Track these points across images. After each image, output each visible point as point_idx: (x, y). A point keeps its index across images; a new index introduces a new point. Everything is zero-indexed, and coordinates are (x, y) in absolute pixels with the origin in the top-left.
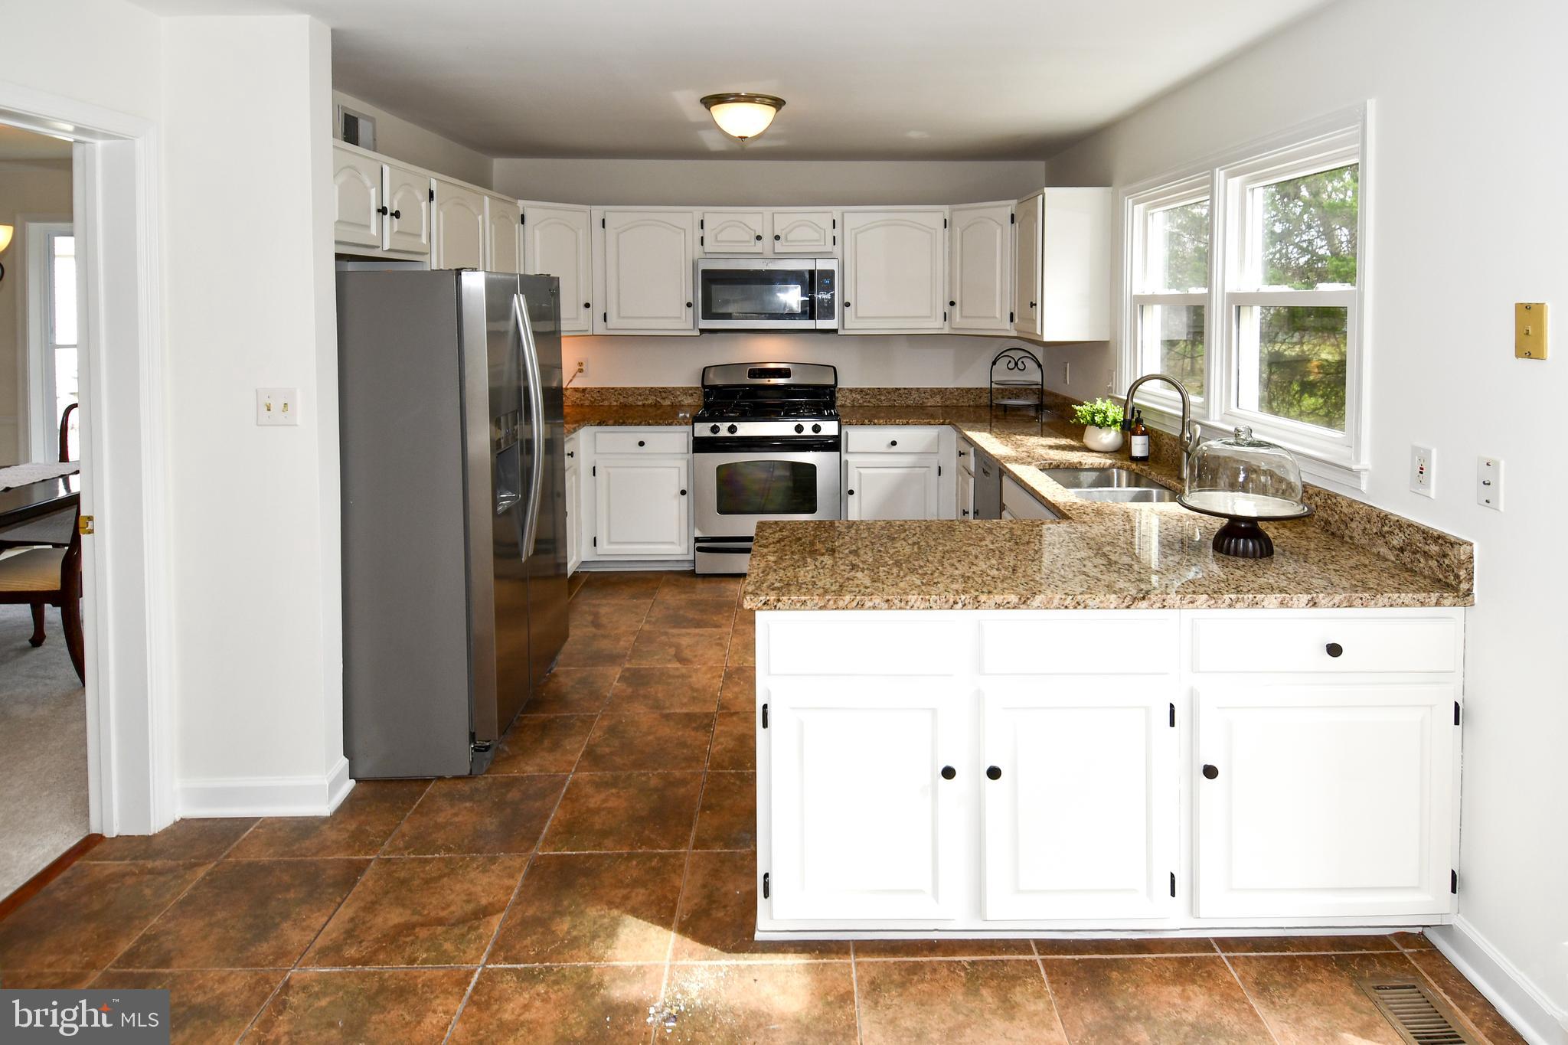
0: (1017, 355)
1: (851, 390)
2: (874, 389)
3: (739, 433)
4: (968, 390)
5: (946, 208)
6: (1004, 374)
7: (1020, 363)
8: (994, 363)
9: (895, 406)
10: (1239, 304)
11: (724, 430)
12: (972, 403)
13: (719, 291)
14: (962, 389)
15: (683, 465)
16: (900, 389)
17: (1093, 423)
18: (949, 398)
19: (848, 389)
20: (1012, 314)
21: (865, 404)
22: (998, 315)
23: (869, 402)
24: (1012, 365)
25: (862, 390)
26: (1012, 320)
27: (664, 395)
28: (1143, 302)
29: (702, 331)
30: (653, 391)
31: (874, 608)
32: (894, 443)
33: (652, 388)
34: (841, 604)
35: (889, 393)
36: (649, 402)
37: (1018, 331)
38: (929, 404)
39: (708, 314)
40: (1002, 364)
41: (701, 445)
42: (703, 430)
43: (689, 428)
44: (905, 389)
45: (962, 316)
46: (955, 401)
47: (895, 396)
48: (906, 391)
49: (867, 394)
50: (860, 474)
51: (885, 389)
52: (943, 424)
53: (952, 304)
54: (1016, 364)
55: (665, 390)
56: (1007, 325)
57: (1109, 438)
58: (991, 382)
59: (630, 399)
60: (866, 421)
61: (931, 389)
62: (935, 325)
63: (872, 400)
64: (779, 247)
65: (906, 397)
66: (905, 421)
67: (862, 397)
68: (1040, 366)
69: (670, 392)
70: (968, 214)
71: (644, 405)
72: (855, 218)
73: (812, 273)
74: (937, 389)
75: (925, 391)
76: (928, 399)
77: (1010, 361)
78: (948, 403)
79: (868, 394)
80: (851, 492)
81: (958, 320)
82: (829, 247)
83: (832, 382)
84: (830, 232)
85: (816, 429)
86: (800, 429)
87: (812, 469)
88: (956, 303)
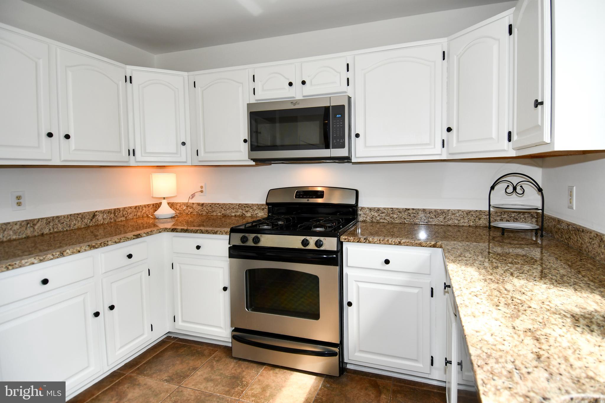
0: (515, 180)
1: (371, 209)
2: (388, 209)
4: (469, 213)
5: (444, 40)
7: (518, 188)
8: (492, 188)
9: (405, 223)
11: (250, 240)
12: (472, 224)
15: (226, 267)
16: (409, 209)
18: (451, 219)
19: (368, 208)
20: (510, 134)
21: (381, 221)
22: (494, 135)
23: (384, 219)
24: (510, 189)
25: (379, 210)
26: (510, 140)
27: (247, 209)
30: (240, 206)
32: (387, 262)
33: (240, 204)
35: (400, 212)
36: (238, 214)
37: (519, 150)
38: (434, 223)
40: (501, 187)
42: (236, 239)
43: (228, 237)
44: (413, 209)
45: (461, 141)
46: (456, 222)
47: (405, 215)
48: (414, 211)
49: (382, 213)
50: (358, 287)
51: (397, 209)
53: (449, 130)
54: (515, 188)
55: (247, 206)
56: (505, 142)
58: (490, 205)
59: (228, 212)
60: (363, 239)
61: (436, 211)
62: (436, 151)
63: (387, 218)
64: (305, 90)
65: (415, 217)
66: (397, 241)
67: (379, 215)
68: (540, 190)
69: (250, 207)
70: (465, 39)
71: (235, 216)
73: (326, 110)
74: (440, 210)
76: (432, 218)
77: (508, 186)
78: (450, 223)
79: (384, 213)
80: (350, 304)
81: (455, 145)
82: (344, 87)
83: (353, 202)
84: (345, 75)
85: (318, 244)
86: (305, 243)
87: (314, 280)
88: (454, 129)
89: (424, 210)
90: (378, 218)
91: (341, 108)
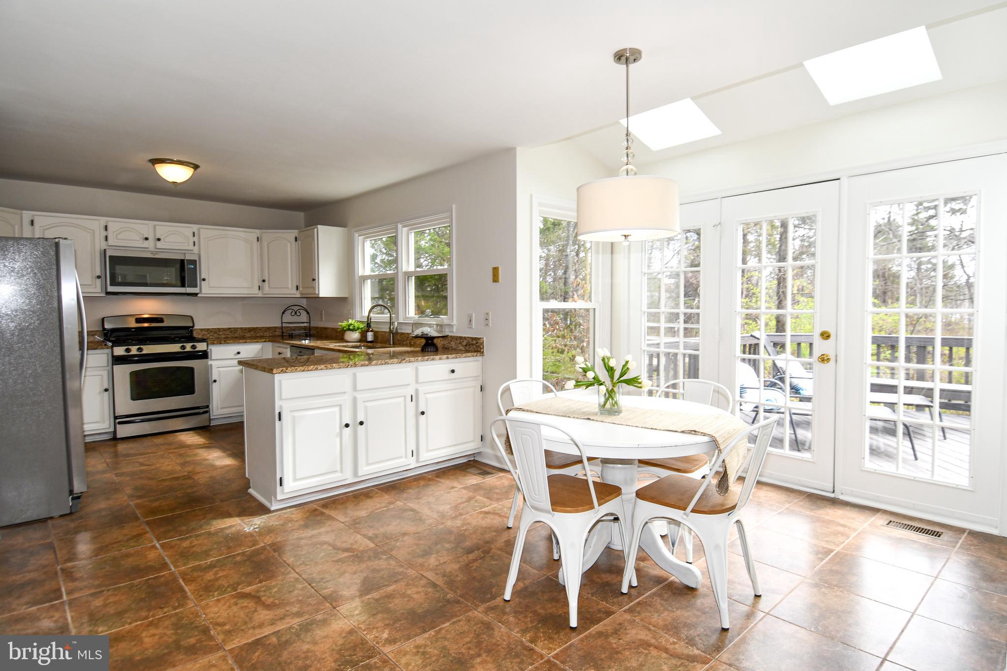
0: (296, 308)
1: (202, 330)
3: (144, 352)
4: (269, 328)
5: (258, 231)
6: (288, 318)
7: (298, 312)
8: (283, 313)
9: (228, 337)
10: (408, 275)
11: (134, 350)
12: (271, 335)
13: (119, 269)
14: (266, 328)
15: (105, 374)
17: (349, 329)
18: (259, 332)
19: (200, 329)
20: (297, 286)
22: (290, 287)
24: (293, 314)
25: (208, 330)
26: (297, 289)
28: (364, 279)
29: (108, 293)
31: (321, 369)
32: (239, 353)
34: (310, 369)
35: (224, 331)
37: (301, 294)
38: (247, 336)
39: (114, 283)
40: (288, 313)
41: (118, 360)
42: (120, 351)
43: (109, 351)
45: (269, 287)
46: (262, 335)
47: (228, 332)
48: (234, 329)
49: (211, 332)
50: (219, 371)
51: (222, 328)
52: (265, 342)
53: (264, 281)
54: (296, 313)
56: (294, 291)
57: (356, 335)
58: (282, 323)
60: (223, 342)
61: (249, 328)
62: (255, 292)
63: (215, 335)
64: (159, 245)
65: (235, 333)
66: (244, 341)
67: (209, 333)
68: (308, 313)
70: (269, 235)
72: (207, 232)
73: (182, 261)
74: (252, 328)
75: (245, 329)
77: (292, 311)
78: (258, 335)
80: (215, 381)
81: (266, 289)
82: (191, 247)
83: (191, 325)
84: (192, 239)
85: (194, 347)
86: (183, 347)
87: (191, 370)
88: (267, 280)
89: (241, 328)
90: (208, 336)
91: (194, 262)
